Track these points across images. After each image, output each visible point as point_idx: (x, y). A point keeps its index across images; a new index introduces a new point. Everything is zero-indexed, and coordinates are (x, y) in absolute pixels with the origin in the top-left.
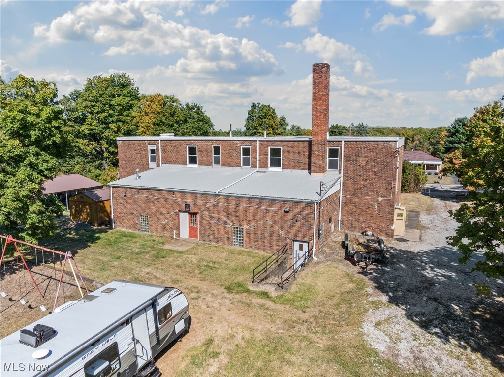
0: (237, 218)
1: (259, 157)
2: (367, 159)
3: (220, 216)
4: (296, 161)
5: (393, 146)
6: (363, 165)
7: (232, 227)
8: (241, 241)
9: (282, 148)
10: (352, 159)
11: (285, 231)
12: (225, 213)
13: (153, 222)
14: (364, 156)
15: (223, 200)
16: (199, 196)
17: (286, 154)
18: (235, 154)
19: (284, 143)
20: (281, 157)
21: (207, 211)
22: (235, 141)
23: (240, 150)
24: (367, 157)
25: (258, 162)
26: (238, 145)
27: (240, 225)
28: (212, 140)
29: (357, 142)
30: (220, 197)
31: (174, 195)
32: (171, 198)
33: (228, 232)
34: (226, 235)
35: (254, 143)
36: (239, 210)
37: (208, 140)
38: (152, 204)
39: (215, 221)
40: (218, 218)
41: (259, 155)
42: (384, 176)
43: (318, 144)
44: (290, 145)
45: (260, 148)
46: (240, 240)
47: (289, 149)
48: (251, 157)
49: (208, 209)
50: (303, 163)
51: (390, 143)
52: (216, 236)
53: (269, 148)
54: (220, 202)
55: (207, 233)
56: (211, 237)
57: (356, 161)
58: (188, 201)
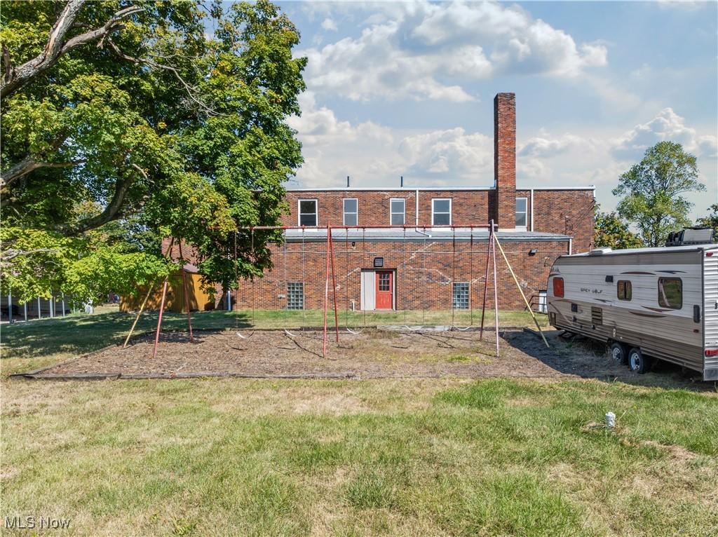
0: (460, 270)
1: (419, 213)
2: (561, 211)
3: (433, 270)
4: (472, 217)
5: (589, 195)
6: (556, 219)
7: (452, 283)
8: (465, 302)
9: (450, 200)
10: (543, 212)
11: (529, 280)
12: (440, 266)
13: (313, 291)
14: (557, 207)
15: (438, 248)
16: (397, 244)
17: (457, 208)
18: (380, 210)
19: (455, 194)
20: (450, 213)
21: (411, 264)
22: (382, 191)
23: (388, 204)
24: (561, 209)
25: (417, 220)
26: (386, 197)
27: (465, 280)
28: (344, 191)
29: (548, 190)
30: (434, 243)
31: (353, 245)
32: (349, 251)
33: (445, 292)
34: (441, 297)
35: (411, 195)
36: (462, 259)
37: (337, 191)
38: (311, 263)
39: (424, 278)
40: (430, 273)
41: (419, 210)
42: (581, 231)
43: (507, 191)
44: (462, 197)
45: (420, 200)
46: (463, 300)
47: (462, 201)
48: (406, 214)
49: (413, 263)
50: (482, 219)
51: (586, 192)
52: (425, 299)
53: (433, 200)
54: (433, 250)
55: (410, 298)
56: (417, 302)
57: (548, 214)
58: (379, 253)
